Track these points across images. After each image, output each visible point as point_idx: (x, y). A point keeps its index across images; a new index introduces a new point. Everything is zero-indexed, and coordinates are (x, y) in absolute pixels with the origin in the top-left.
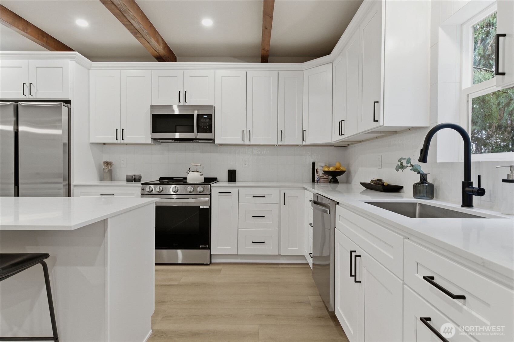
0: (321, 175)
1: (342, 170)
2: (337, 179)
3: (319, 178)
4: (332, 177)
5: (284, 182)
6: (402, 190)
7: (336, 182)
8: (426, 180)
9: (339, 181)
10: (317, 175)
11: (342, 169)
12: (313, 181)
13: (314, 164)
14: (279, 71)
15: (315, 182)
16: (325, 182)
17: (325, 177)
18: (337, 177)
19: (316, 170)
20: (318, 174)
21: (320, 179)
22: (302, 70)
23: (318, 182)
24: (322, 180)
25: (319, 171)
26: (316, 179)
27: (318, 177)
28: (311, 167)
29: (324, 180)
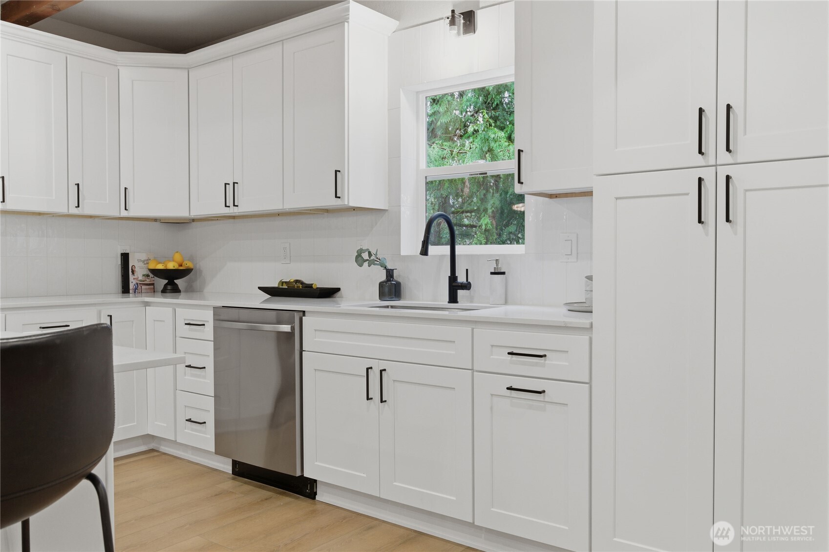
0: (141, 278)
1: (188, 267)
2: (176, 285)
3: (137, 284)
4: (167, 281)
5: (64, 295)
6: (338, 294)
7: (176, 290)
8: (392, 276)
9: (180, 288)
10: (134, 279)
11: (189, 265)
12: (125, 289)
13: (125, 257)
14: (68, 56)
15: (129, 293)
16: (148, 291)
17: (148, 282)
18: (175, 281)
19: (132, 269)
20: (135, 277)
21: (139, 287)
22: (115, 64)
23: (135, 292)
24: (144, 287)
25: (137, 269)
26: (131, 286)
27: (135, 282)
28: (119, 263)
29: (147, 287)
